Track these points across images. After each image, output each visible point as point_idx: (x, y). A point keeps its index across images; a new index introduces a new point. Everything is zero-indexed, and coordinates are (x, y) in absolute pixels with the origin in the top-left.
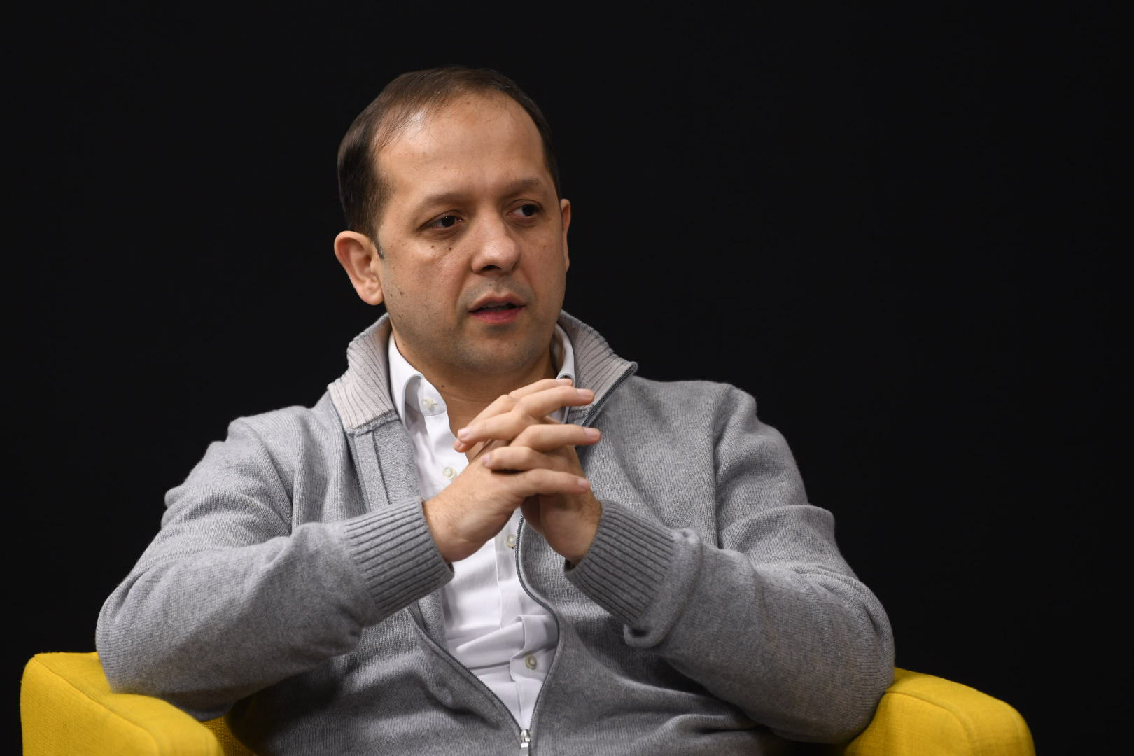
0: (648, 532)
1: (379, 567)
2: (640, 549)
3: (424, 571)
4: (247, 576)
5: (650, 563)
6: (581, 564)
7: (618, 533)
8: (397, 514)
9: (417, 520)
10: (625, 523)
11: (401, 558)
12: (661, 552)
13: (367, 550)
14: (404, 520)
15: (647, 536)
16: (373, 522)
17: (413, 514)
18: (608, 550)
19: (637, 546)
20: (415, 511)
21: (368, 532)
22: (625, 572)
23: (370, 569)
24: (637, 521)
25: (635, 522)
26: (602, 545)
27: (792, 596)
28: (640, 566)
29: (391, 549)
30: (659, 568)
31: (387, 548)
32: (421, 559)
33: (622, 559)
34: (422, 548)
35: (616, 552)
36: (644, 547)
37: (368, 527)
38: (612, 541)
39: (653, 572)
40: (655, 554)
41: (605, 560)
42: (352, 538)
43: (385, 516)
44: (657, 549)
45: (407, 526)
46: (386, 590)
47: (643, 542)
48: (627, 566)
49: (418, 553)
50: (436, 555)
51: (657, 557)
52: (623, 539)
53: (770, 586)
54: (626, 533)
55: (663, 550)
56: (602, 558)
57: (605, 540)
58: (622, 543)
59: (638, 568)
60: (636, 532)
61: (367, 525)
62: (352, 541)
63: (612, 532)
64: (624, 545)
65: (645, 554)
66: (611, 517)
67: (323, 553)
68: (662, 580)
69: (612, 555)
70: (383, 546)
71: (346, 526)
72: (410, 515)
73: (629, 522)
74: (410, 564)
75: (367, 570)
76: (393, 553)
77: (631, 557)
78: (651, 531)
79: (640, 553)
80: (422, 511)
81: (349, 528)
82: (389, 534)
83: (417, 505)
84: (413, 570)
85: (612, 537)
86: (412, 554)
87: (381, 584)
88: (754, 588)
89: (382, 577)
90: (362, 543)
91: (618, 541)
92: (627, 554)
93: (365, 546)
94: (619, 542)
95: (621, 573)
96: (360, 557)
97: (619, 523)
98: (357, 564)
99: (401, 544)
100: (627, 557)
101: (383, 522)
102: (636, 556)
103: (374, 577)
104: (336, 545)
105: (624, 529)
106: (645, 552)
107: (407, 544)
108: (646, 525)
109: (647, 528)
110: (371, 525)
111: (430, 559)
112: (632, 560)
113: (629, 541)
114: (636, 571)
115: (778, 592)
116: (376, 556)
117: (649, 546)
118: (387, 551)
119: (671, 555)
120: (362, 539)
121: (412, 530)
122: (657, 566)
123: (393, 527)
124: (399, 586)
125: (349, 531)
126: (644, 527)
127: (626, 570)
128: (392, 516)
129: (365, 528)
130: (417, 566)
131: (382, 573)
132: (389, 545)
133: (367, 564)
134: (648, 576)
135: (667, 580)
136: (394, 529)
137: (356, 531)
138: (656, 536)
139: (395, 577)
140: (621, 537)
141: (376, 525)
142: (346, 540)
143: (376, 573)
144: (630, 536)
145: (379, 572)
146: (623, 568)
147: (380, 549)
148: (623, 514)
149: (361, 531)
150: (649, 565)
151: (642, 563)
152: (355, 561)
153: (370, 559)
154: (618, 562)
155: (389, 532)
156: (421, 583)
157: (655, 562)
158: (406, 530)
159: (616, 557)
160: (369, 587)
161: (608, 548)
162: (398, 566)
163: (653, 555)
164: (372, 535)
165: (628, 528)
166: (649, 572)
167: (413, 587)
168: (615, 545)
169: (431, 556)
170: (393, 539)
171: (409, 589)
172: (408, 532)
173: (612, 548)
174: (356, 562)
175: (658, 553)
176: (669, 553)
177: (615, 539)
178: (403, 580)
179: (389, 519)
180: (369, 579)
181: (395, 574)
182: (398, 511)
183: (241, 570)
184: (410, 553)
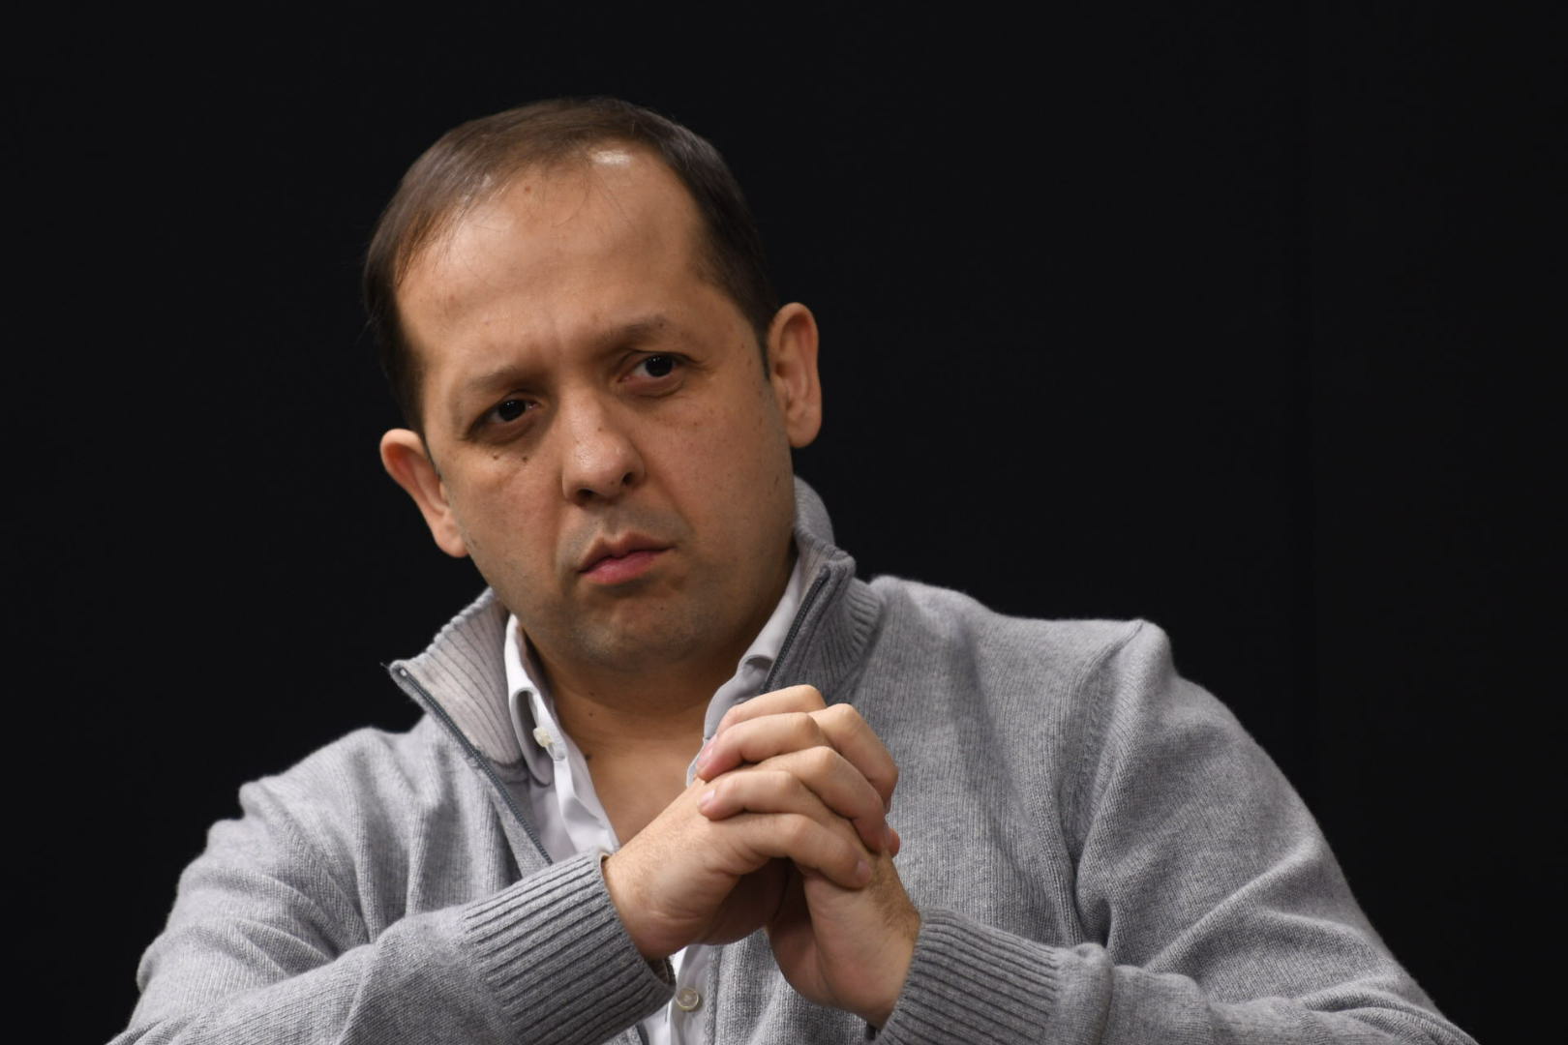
0: (1007, 955)
1: (535, 992)
2: (995, 984)
3: (616, 990)
4: (302, 1036)
5: (1015, 1007)
6: (889, 1023)
7: (951, 957)
8: (557, 888)
9: (593, 898)
10: (964, 940)
11: (572, 972)
12: (1034, 986)
13: (510, 962)
14: (571, 898)
15: (1007, 960)
16: (515, 908)
17: (587, 886)
18: (935, 990)
19: (987, 978)
20: (588, 879)
21: (508, 928)
22: (971, 1027)
23: (518, 996)
24: (987, 938)
25: (982, 939)
26: (924, 982)
27: (1276, 1036)
28: (998, 1015)
29: (552, 957)
30: (1033, 1016)
31: (545, 955)
32: (608, 970)
33: (963, 1003)
34: (607, 951)
35: (951, 993)
36: (1002, 980)
37: (508, 917)
38: (941, 974)
39: (1024, 1024)
40: (1024, 989)
41: (931, 1008)
42: (481, 942)
43: (535, 893)
44: (1026, 982)
45: (579, 910)
46: (551, 1030)
47: (999, 971)
48: (977, 1018)
49: (600, 962)
50: (635, 961)
51: (1028, 996)
52: (961, 969)
53: (1233, 1025)
54: (966, 957)
55: (1038, 983)
56: (926, 1006)
57: (927, 971)
58: (960, 975)
59: (994, 1018)
60: (984, 955)
61: (505, 914)
62: (481, 947)
63: (940, 957)
64: (966, 978)
65: (1005, 992)
66: (936, 931)
67: (430, 977)
68: (1042, 1036)
69: (943, 998)
70: (538, 952)
71: (469, 918)
72: (581, 889)
73: (970, 938)
74: (590, 980)
75: (512, 999)
76: (555, 963)
77: (979, 999)
78: (1013, 951)
79: (994, 991)
80: (602, 879)
81: (474, 922)
82: (546, 928)
83: (591, 866)
84: (596, 991)
85: (942, 967)
86: (590, 963)
87: (538, 1022)
88: (1210, 1027)
89: (541, 1009)
90: (498, 950)
91: (952, 972)
92: (970, 994)
93: (505, 955)
94: (956, 973)
95: (965, 1029)
96: (498, 976)
97: (953, 939)
98: (494, 991)
99: (568, 946)
100: (971, 1000)
101: (534, 905)
102: (989, 996)
103: (526, 1010)
104: (453, 958)
105: (962, 951)
106: (1005, 988)
107: (580, 946)
108: (1002, 943)
109: (1004, 948)
110: (513, 914)
111: (625, 969)
112: (981, 1005)
113: (973, 972)
114: (991, 1025)
115: (1249, 1033)
116: (526, 972)
117: (1011, 976)
118: (545, 961)
119: (1054, 990)
120: (498, 941)
121: (585, 918)
122: (1029, 1011)
123: (553, 915)
124: (574, 1020)
125: (474, 929)
126: (1000, 947)
127: (974, 1024)
128: (549, 892)
129: (503, 919)
130: (601, 984)
131: (541, 1002)
132: (549, 949)
133: (511, 987)
134: (1016, 1031)
135: (1052, 1034)
136: (555, 918)
137: (486, 927)
138: (1022, 960)
139: (564, 1005)
140: (956, 964)
141: (521, 912)
142: (471, 945)
143: (530, 1003)
144: (974, 961)
145: (536, 1001)
146: (967, 1021)
147: (532, 958)
148: (961, 924)
149: (494, 926)
150: (1015, 1011)
151: (1001, 1009)
152: (490, 984)
153: (517, 977)
154: (956, 1010)
155: (545, 924)
156: (612, 1012)
157: (1024, 1004)
158: (576, 919)
159: (952, 1001)
160: (518, 1029)
161: (935, 986)
162: (568, 985)
163: (1019, 992)
164: (517, 931)
165: (968, 948)
166: (1016, 1023)
167: (598, 1020)
168: (947, 980)
169: (624, 964)
170: (553, 937)
171: (590, 1026)
172: (579, 922)
173: (942, 986)
174: (493, 987)
175: (1029, 989)
176: (1049, 987)
177: (947, 968)
178: (577, 1010)
179: (545, 897)
180: (519, 1015)
181: (564, 1000)
182: (557, 882)
183: (292, 1026)
184: (587, 962)
